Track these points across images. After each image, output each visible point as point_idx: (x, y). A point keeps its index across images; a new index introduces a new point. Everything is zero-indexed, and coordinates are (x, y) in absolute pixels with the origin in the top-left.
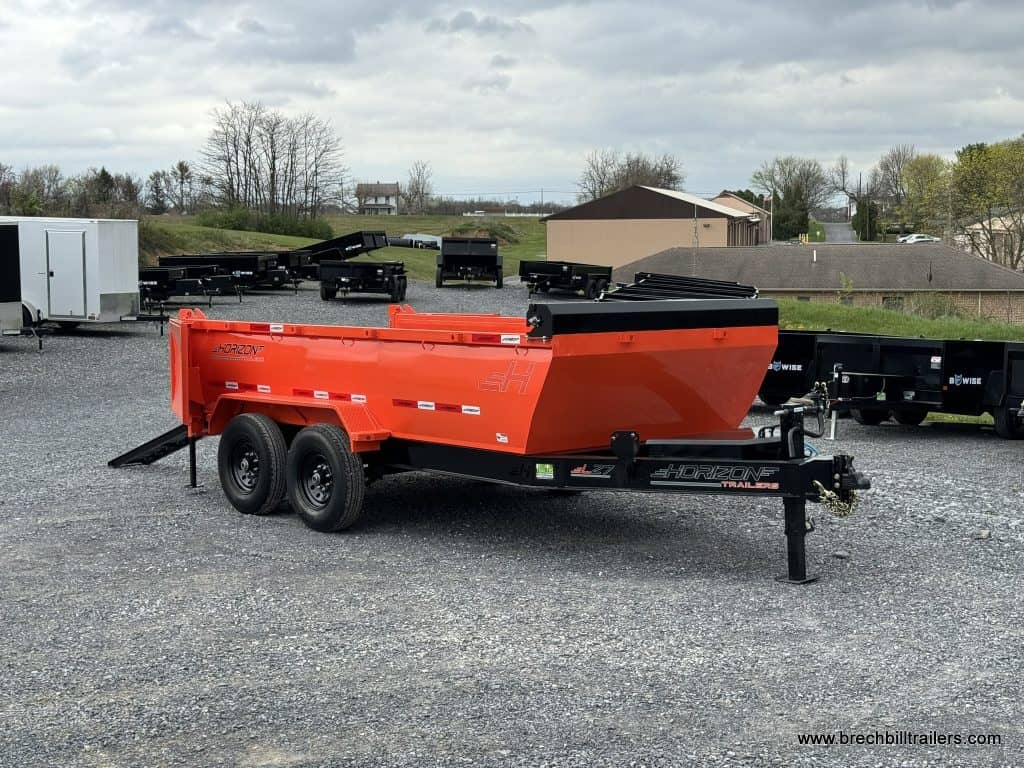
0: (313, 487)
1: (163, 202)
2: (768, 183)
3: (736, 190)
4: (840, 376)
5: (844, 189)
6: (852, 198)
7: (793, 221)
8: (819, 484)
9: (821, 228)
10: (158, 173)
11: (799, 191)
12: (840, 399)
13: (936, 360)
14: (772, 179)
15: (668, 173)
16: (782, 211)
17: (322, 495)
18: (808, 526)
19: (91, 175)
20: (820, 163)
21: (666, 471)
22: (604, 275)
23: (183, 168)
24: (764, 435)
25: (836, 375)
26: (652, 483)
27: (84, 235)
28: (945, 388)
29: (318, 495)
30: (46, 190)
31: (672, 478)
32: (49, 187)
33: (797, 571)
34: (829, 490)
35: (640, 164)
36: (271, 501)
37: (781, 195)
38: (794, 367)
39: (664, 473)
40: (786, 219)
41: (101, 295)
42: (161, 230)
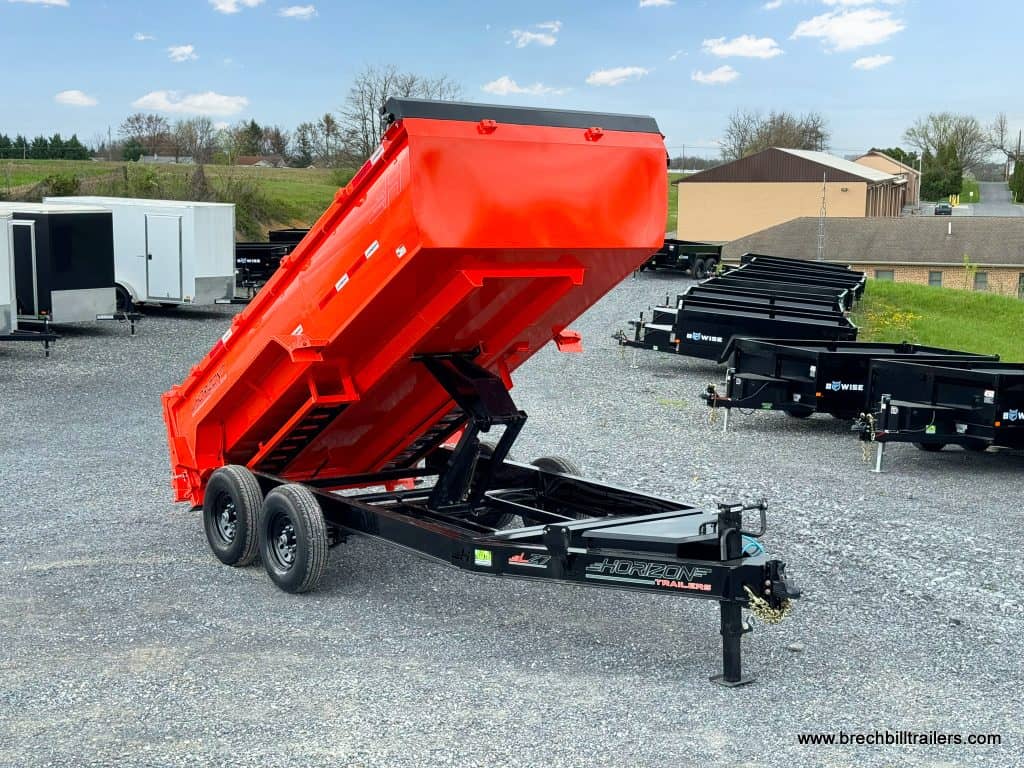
0: (282, 547)
1: (309, 154)
2: (922, 140)
3: (886, 148)
4: (889, 407)
5: (1002, 147)
6: (1011, 156)
7: (946, 180)
8: (749, 590)
9: (976, 189)
10: (305, 125)
11: (953, 149)
12: (887, 431)
13: (989, 394)
14: (925, 136)
15: (814, 130)
16: (933, 171)
17: (289, 556)
18: (746, 626)
19: (242, 127)
20: (977, 119)
21: (601, 565)
22: (714, 253)
23: (329, 120)
24: (705, 530)
25: (884, 406)
26: (587, 576)
27: (180, 220)
28: (998, 424)
29: (286, 556)
30: (199, 141)
31: (606, 572)
32: (201, 138)
33: (732, 672)
34: (758, 597)
35: (785, 121)
36: (248, 555)
37: (934, 152)
38: (855, 387)
39: (599, 567)
40: (937, 178)
41: (196, 279)
42: (278, 201)
